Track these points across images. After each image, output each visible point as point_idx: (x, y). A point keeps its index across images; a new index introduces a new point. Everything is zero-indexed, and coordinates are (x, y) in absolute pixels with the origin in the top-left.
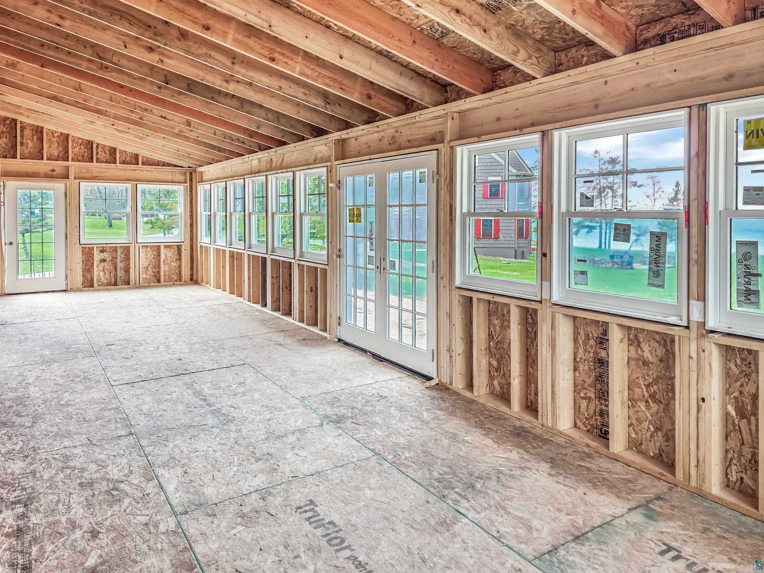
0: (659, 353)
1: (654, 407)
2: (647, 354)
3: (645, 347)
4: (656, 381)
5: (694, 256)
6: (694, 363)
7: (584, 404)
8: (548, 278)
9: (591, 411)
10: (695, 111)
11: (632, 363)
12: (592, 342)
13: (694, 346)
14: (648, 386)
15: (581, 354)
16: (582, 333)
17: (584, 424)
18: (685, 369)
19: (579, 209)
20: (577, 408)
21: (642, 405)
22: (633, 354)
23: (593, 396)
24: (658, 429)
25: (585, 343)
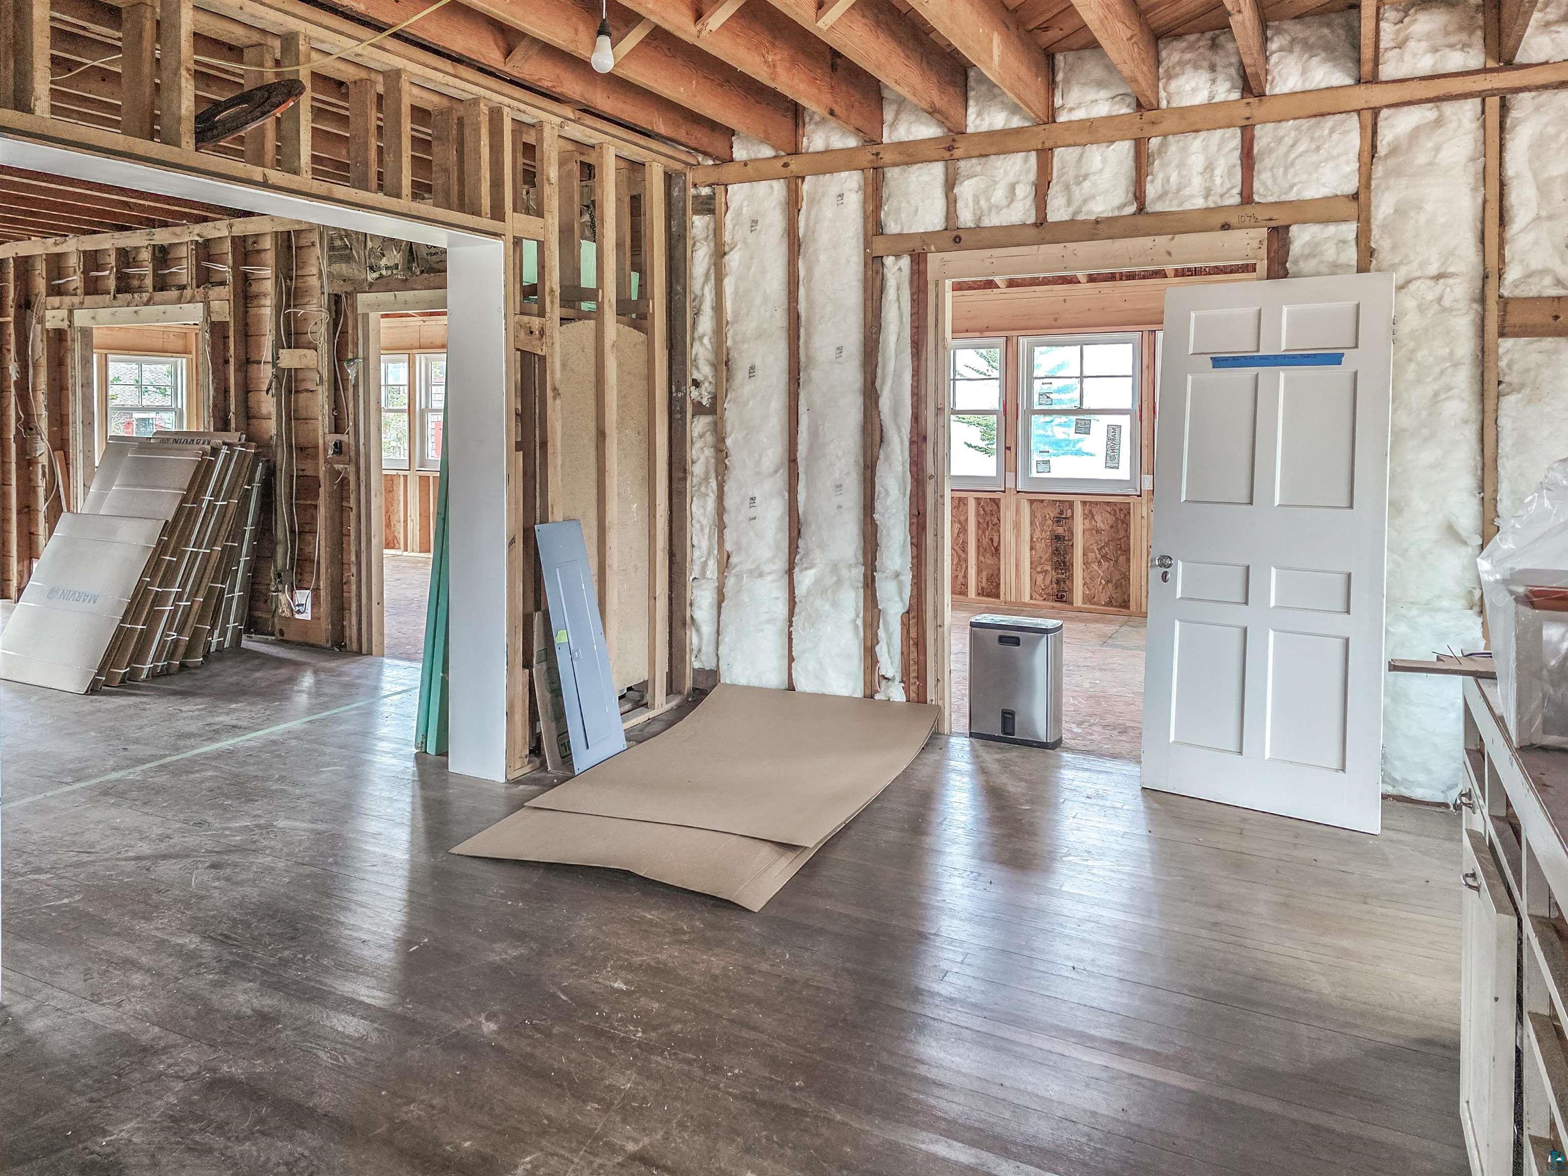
0: (1110, 522)
1: (1105, 564)
2: (1100, 525)
3: (1098, 518)
4: (1107, 544)
5: (1145, 442)
6: (1145, 521)
7: (1040, 578)
8: (1013, 469)
9: (1048, 582)
10: (1146, 335)
11: (1087, 533)
12: (1049, 522)
13: (1145, 508)
14: (1100, 550)
15: (1037, 534)
16: (1039, 515)
17: (1041, 595)
18: (1138, 527)
19: (1037, 407)
20: (1033, 582)
21: (1095, 566)
22: (1088, 525)
23: (1049, 568)
24: (1108, 582)
25: (1042, 525)
